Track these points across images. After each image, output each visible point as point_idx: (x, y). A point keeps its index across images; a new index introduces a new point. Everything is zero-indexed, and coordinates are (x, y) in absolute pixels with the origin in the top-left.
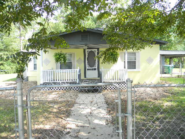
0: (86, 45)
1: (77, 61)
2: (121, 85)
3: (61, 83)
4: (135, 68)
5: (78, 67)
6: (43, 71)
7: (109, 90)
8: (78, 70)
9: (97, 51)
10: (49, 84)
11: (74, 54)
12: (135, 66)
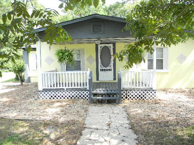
0: (99, 39)
1: (88, 59)
2: (147, 92)
3: (65, 89)
4: (162, 69)
5: (89, 69)
6: (42, 74)
7: (130, 99)
8: (88, 73)
9: (112, 47)
10: (50, 90)
11: (83, 50)
12: (162, 65)
